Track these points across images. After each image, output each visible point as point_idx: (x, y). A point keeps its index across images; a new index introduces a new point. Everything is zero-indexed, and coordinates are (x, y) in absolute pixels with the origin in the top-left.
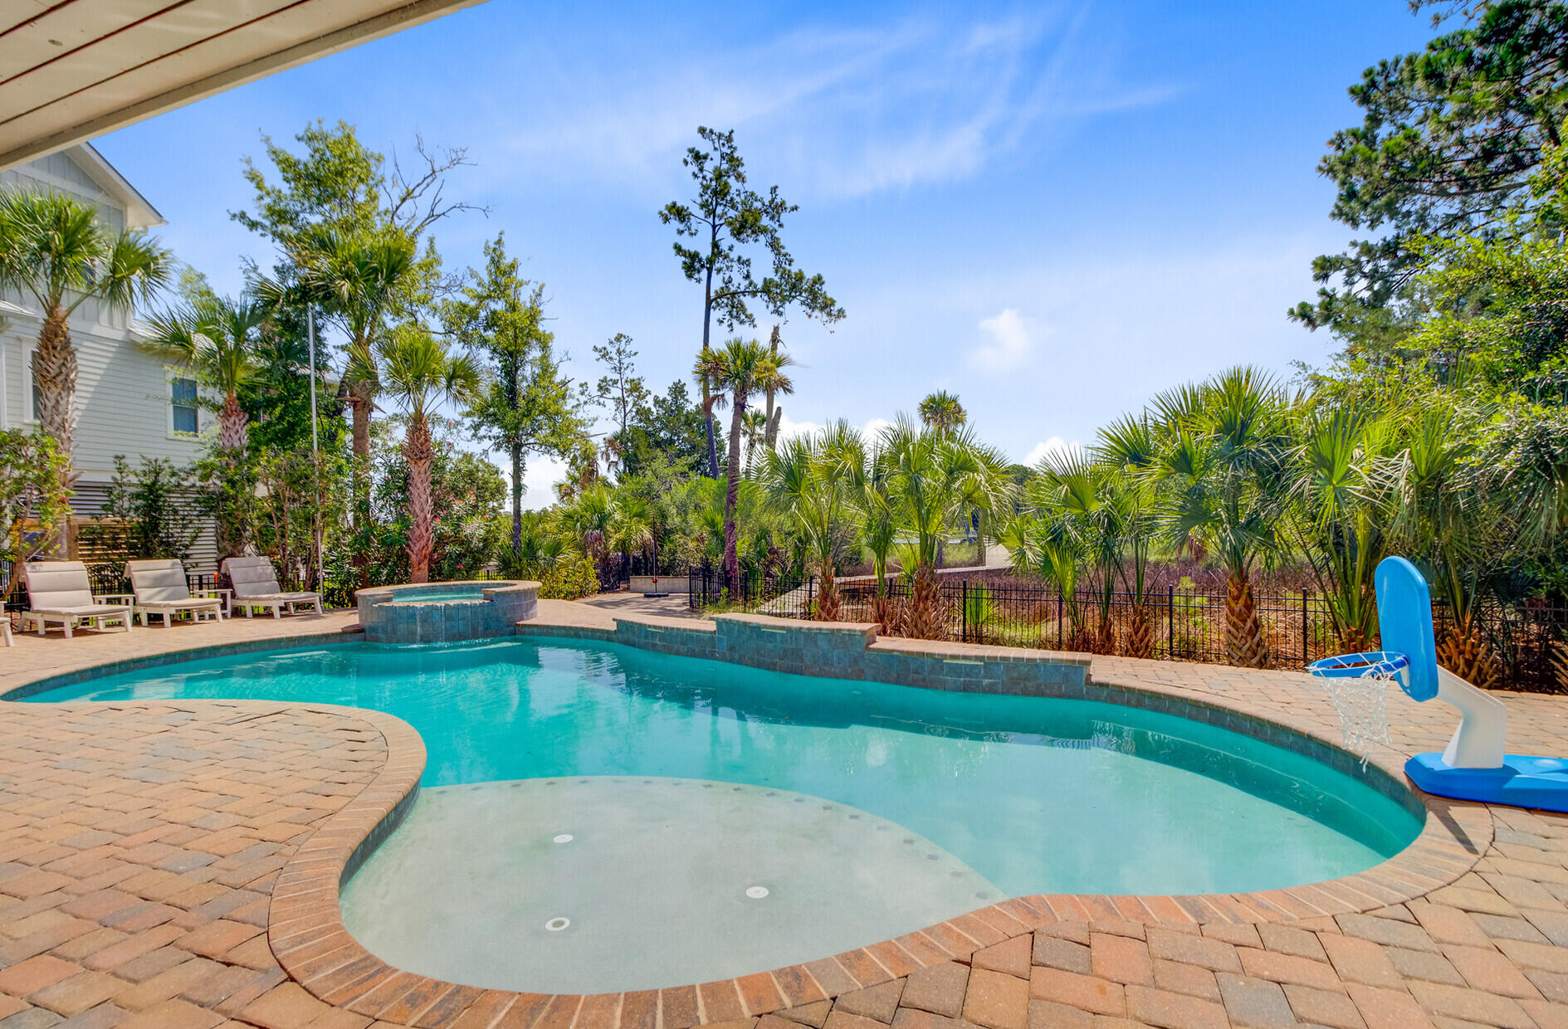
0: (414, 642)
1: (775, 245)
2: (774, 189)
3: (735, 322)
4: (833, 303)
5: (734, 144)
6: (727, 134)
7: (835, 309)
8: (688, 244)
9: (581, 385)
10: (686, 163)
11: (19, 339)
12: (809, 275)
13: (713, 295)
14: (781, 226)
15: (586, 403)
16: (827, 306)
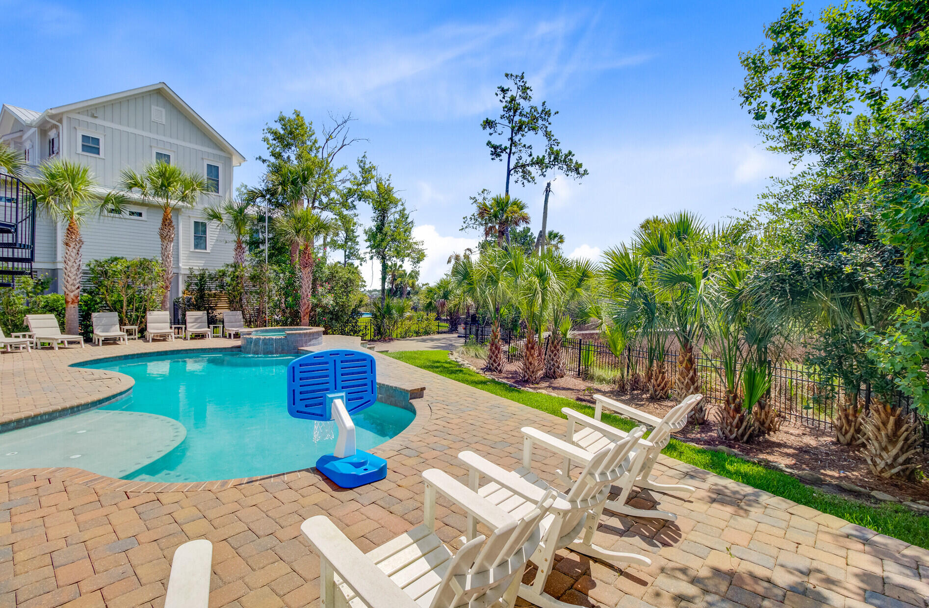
0: (250, 354)
1: (548, 135)
2: (544, 104)
3: (525, 181)
4: (581, 165)
5: (525, 80)
6: (520, 75)
7: (581, 170)
8: (496, 140)
9: (464, 218)
10: (497, 95)
11: (189, 217)
12: (565, 151)
13: (511, 167)
14: (550, 124)
15: (466, 227)
16: (577, 169)
